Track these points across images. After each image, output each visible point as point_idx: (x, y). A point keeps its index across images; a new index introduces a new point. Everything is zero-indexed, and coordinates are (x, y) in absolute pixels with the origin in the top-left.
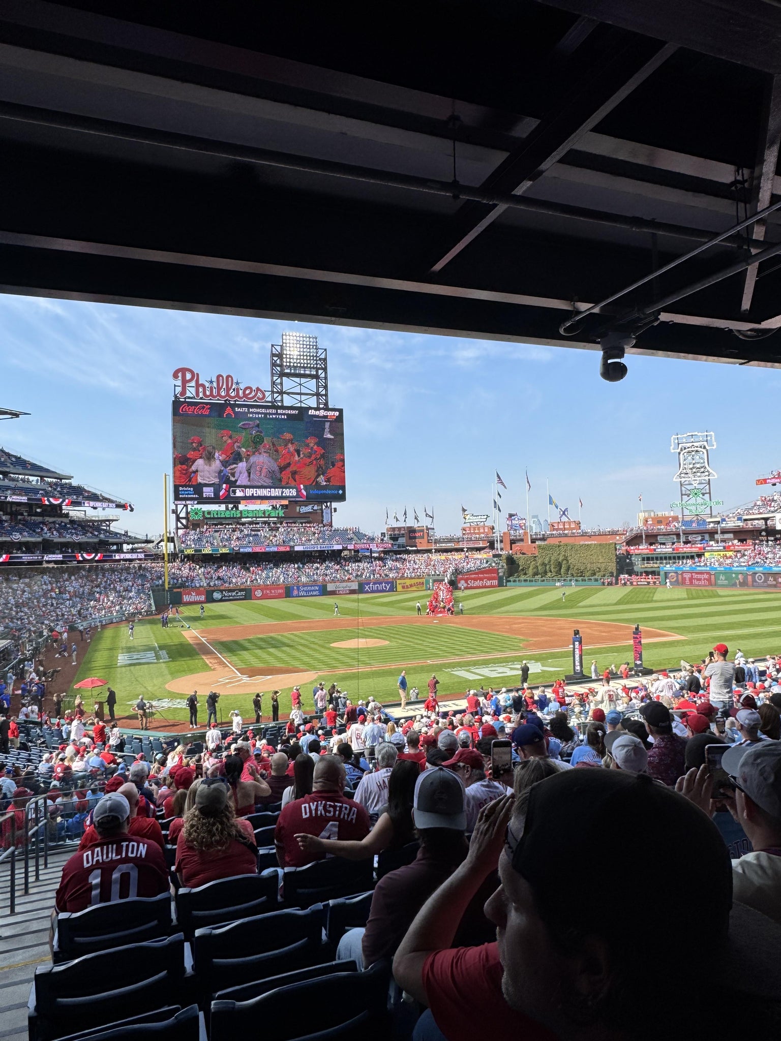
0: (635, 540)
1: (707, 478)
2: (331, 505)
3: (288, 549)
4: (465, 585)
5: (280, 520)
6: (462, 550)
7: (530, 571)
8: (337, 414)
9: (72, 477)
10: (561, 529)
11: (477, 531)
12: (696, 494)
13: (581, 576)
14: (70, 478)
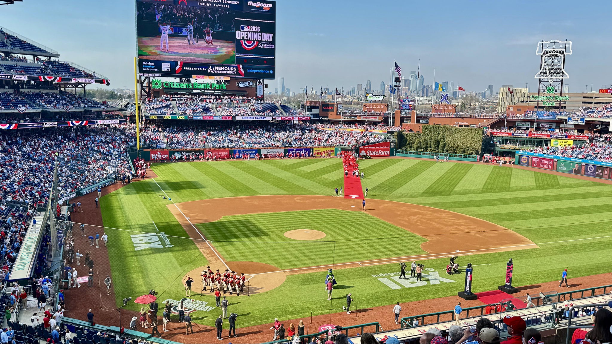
0: (498, 124)
1: (561, 78)
2: (263, 82)
3: (231, 118)
4: (365, 154)
5: (224, 93)
6: (363, 123)
7: (415, 145)
8: (270, 6)
9: (59, 55)
10: (441, 111)
11: (375, 107)
12: (550, 90)
13: (453, 153)
14: (57, 56)
